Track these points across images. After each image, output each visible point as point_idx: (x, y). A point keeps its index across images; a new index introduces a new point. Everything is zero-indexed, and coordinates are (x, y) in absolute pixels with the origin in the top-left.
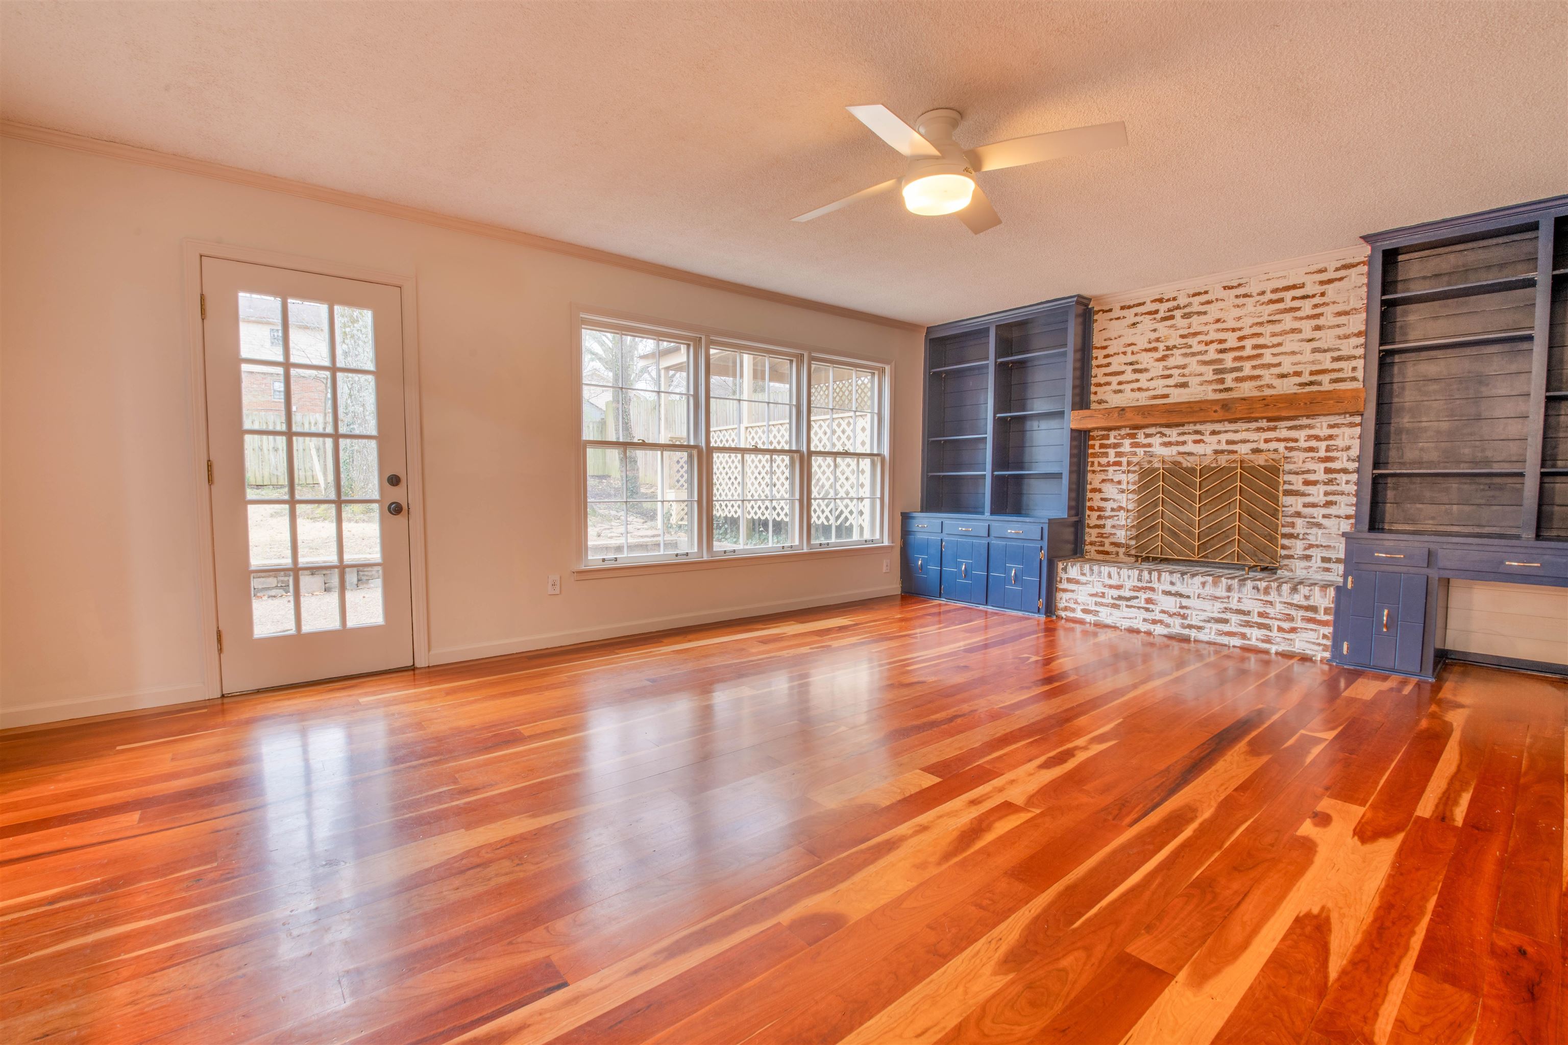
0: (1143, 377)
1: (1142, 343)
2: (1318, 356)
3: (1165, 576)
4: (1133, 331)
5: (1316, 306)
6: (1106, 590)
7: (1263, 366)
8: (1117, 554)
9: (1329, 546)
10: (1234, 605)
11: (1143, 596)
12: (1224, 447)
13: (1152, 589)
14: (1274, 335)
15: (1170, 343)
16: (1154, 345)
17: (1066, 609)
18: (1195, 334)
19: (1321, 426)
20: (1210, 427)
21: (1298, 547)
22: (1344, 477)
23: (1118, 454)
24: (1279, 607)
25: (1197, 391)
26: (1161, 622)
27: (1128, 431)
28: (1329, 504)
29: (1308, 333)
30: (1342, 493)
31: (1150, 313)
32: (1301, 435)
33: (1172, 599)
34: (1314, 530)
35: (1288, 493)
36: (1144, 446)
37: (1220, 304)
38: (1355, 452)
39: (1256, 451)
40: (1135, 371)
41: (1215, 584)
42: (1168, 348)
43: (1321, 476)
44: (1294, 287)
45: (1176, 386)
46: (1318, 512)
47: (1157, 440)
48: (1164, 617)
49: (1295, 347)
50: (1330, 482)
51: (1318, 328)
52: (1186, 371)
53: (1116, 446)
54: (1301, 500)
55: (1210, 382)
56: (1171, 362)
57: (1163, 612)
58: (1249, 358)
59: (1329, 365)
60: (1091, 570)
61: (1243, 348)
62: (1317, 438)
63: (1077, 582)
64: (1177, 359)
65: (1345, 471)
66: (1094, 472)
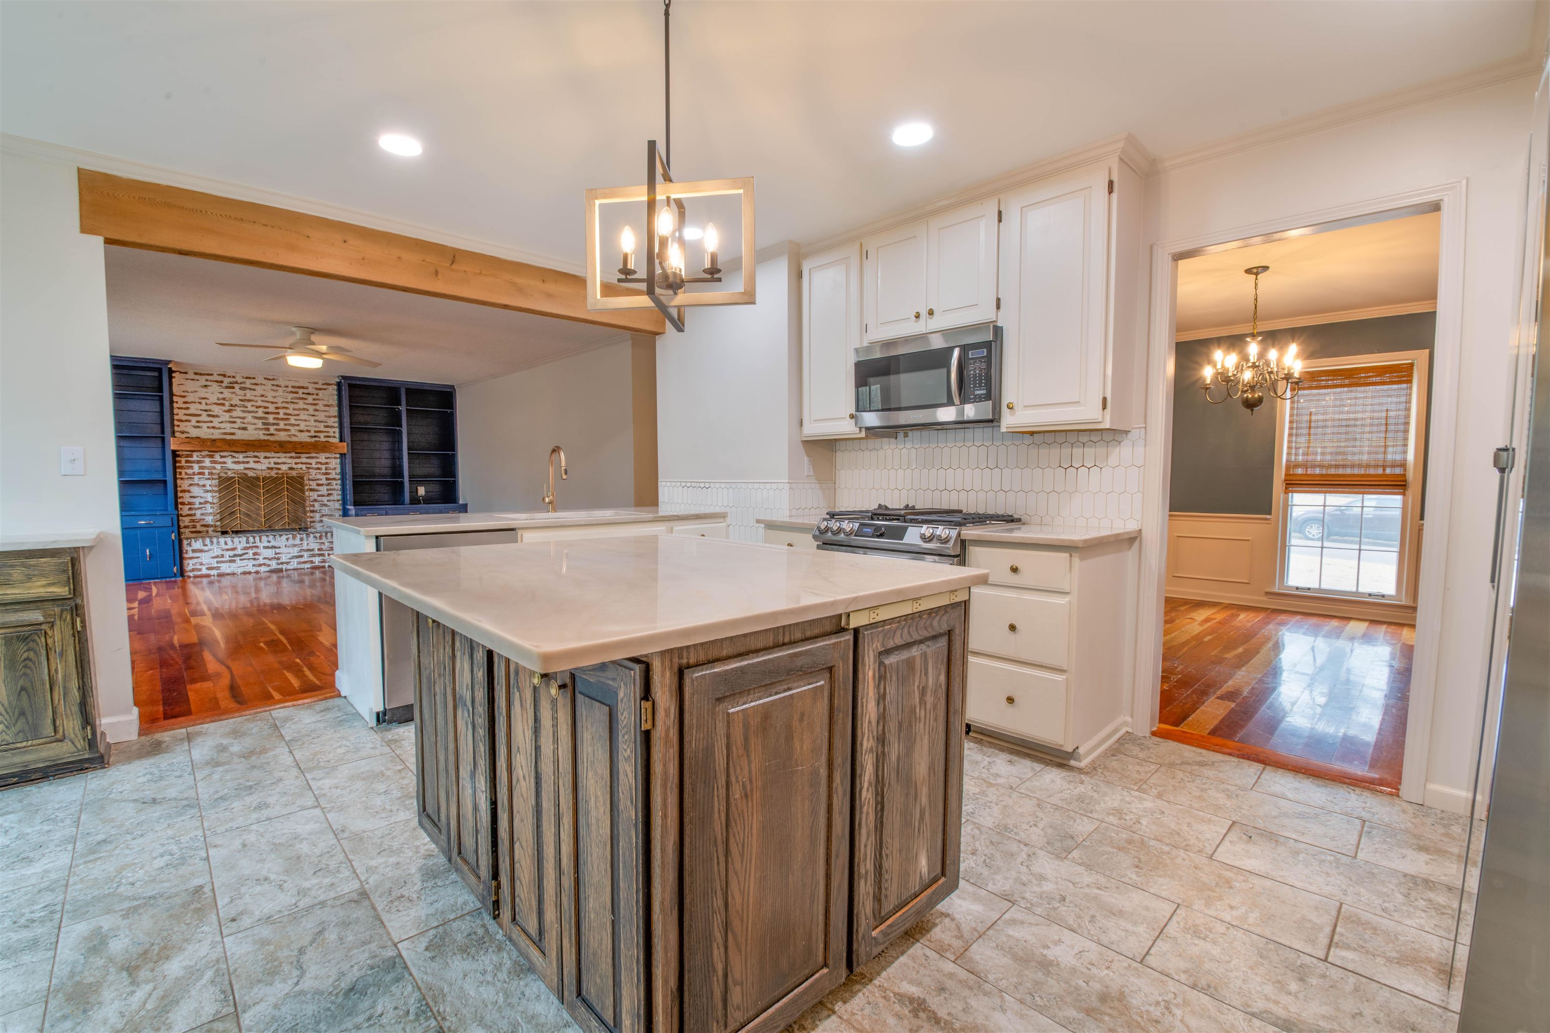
0: (216, 420)
1: (213, 399)
2: (317, 424)
3: (264, 538)
4: (205, 390)
5: (314, 399)
6: (224, 553)
7: (290, 425)
8: (207, 532)
9: (331, 515)
10: (305, 547)
11: (251, 552)
12: (272, 465)
13: (257, 547)
14: (294, 409)
15: (233, 403)
16: (222, 401)
17: (193, 570)
18: (249, 401)
19: (322, 457)
20: (262, 455)
21: (317, 516)
22: (334, 482)
23: (201, 468)
24: (327, 544)
25: (253, 433)
26: (264, 564)
27: (207, 453)
28: (329, 495)
29: (312, 412)
30: (334, 490)
31: (217, 381)
32: (313, 461)
33: (270, 550)
34: (324, 508)
35: (311, 490)
36: (220, 463)
37: (263, 387)
38: (338, 470)
39: (291, 469)
40: (209, 416)
41: (294, 538)
42: (232, 405)
43: (324, 481)
44: (303, 388)
45: (239, 428)
46: (325, 499)
47: (229, 460)
48: (267, 562)
49: (306, 417)
50: (329, 484)
51: (316, 410)
52: (245, 421)
53: (198, 462)
54: (316, 493)
55: (261, 429)
56: (234, 414)
57: (265, 558)
58: (282, 419)
59: (322, 429)
60: (212, 542)
61: (278, 413)
62: (321, 463)
63: (201, 551)
64: (238, 413)
65: (335, 479)
66: (182, 479)
